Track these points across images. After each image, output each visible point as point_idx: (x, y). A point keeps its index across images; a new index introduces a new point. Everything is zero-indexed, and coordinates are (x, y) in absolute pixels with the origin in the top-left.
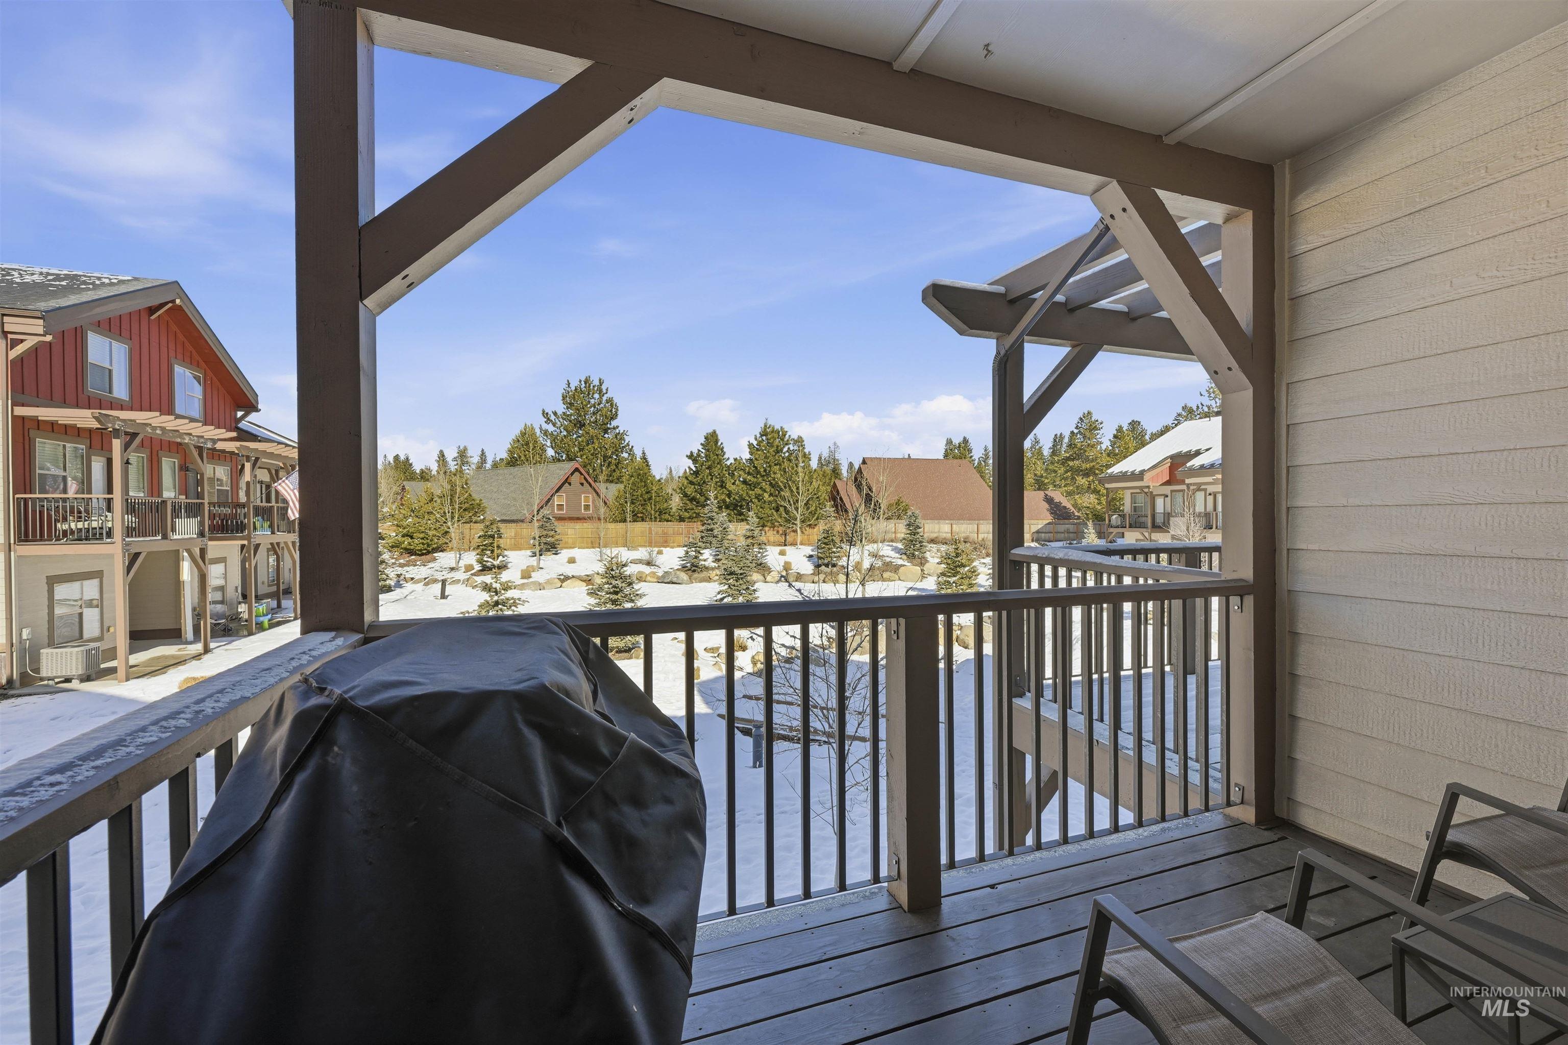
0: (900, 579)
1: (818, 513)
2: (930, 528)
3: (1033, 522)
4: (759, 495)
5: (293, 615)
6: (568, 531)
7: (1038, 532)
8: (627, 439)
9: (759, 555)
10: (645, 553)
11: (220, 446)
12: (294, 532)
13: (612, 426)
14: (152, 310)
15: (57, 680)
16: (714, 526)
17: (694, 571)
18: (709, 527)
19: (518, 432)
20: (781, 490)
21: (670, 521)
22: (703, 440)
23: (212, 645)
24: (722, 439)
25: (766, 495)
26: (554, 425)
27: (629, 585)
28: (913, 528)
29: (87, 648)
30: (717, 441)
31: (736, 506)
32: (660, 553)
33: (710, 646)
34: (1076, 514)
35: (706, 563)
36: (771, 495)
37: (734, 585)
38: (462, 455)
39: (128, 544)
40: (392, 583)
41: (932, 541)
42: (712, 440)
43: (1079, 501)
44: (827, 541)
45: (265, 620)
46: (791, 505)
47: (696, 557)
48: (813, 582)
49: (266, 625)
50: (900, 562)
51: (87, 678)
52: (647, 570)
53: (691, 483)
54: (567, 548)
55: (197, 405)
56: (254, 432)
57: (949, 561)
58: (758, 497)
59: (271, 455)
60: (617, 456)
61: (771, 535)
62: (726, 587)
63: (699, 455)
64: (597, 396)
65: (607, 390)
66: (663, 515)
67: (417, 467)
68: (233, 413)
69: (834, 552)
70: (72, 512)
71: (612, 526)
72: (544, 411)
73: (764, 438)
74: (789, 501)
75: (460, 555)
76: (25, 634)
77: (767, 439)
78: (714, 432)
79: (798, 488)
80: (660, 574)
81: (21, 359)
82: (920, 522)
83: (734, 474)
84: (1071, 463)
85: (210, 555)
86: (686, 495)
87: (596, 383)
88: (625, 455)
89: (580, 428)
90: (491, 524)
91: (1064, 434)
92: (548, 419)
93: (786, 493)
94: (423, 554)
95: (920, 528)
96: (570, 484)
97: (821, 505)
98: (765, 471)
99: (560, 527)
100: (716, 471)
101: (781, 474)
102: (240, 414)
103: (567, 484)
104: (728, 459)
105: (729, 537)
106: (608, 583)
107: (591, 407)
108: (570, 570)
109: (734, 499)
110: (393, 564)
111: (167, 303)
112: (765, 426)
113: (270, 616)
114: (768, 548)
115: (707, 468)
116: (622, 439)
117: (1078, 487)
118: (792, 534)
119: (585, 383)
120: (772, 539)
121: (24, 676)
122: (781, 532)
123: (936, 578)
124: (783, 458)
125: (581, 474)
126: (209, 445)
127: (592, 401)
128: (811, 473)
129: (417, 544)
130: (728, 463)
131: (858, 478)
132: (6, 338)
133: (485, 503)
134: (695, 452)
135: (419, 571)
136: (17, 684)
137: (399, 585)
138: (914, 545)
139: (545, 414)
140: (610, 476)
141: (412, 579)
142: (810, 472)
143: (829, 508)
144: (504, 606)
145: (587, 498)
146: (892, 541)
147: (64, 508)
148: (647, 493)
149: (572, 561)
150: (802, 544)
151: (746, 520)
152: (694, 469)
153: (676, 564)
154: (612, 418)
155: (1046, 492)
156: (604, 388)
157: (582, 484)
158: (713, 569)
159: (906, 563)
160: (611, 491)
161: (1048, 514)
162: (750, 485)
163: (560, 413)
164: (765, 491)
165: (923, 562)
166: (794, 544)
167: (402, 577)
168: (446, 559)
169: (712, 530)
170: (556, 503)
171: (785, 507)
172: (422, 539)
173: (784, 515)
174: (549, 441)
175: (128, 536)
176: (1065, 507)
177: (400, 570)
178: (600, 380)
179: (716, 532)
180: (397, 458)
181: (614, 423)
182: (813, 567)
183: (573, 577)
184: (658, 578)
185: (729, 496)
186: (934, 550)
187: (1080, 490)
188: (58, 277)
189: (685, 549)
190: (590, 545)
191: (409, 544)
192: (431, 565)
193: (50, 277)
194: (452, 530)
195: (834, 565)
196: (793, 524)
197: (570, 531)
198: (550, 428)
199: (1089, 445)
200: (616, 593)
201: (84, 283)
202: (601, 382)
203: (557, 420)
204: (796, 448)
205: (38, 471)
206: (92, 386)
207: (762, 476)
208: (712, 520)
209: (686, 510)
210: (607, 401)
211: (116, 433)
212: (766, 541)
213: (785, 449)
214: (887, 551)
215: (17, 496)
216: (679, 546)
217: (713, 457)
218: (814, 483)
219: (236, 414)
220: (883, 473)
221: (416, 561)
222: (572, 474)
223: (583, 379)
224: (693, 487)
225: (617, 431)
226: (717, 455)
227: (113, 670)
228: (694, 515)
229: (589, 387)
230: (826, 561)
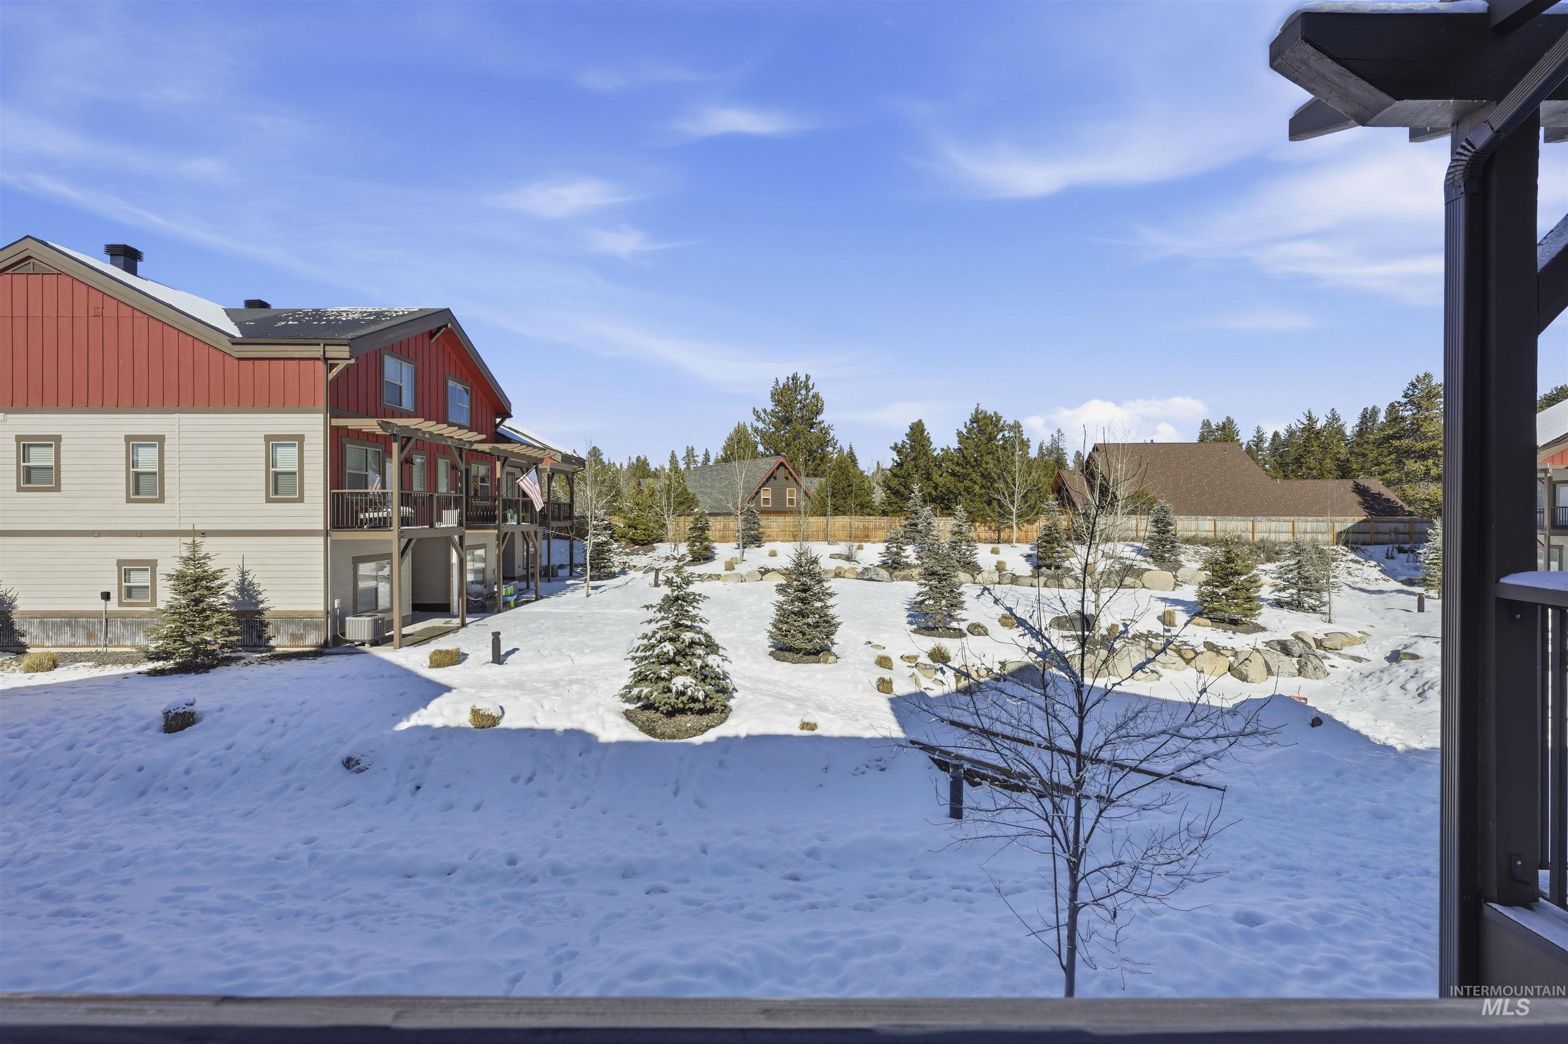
0: (1144, 587)
1: (1037, 507)
2: (1184, 525)
3: (1338, 518)
4: (969, 487)
5: (534, 596)
6: (773, 524)
7: (1347, 532)
8: (832, 433)
9: (968, 553)
10: (845, 548)
11: (475, 446)
12: (536, 523)
13: (817, 421)
14: (432, 334)
15: (356, 643)
16: (918, 521)
17: (896, 568)
18: (913, 522)
19: (732, 430)
20: (995, 481)
21: (873, 515)
22: (908, 430)
23: (468, 620)
24: (928, 428)
25: (977, 488)
26: (764, 422)
27: (818, 583)
28: (1162, 525)
29: (375, 617)
30: (923, 431)
31: (943, 499)
32: (860, 548)
33: (907, 653)
34: (1407, 508)
35: (909, 560)
36: (982, 487)
37: (936, 587)
38: (690, 454)
39: (402, 532)
40: (617, 570)
41: (1188, 541)
42: (917, 431)
43: (1410, 492)
44: (1050, 539)
45: (512, 599)
46: (1005, 498)
47: (897, 554)
48: (1032, 586)
49: (512, 604)
50: (1145, 566)
51: (375, 643)
52: (846, 565)
53: (895, 475)
54: (770, 541)
55: (465, 414)
56: (509, 436)
57: (1217, 568)
58: (966, 489)
59: (518, 455)
60: (822, 450)
61: (982, 531)
62: (927, 588)
63: (903, 447)
64: (803, 392)
65: (813, 385)
66: (865, 508)
67: (653, 466)
68: (493, 420)
69: (1058, 552)
70: (371, 505)
71: (813, 519)
72: (754, 409)
73: (975, 425)
74: (1004, 494)
75: (675, 545)
76: (337, 602)
77: (978, 426)
78: (920, 421)
79: (1014, 479)
80: (859, 570)
81: (337, 379)
82: (1172, 517)
83: (941, 466)
84: (1396, 443)
85: (468, 542)
86: (889, 488)
87: (803, 379)
88: (830, 449)
89: (787, 424)
90: (701, 517)
91: (1378, 406)
92: (759, 417)
93: (1000, 485)
94: (644, 544)
95: (1171, 525)
96: (775, 478)
97: (1042, 498)
98: (976, 460)
99: (764, 521)
100: (922, 462)
101: (994, 464)
102: (498, 420)
103: (772, 479)
104: (936, 449)
105: (934, 533)
106: (796, 580)
107: (797, 403)
108: (770, 563)
109: (941, 491)
110: (621, 552)
111: (439, 329)
112: (977, 411)
113: (515, 597)
114: (979, 545)
115: (911, 460)
116: (827, 433)
117: (1407, 474)
118: (1007, 530)
119: (793, 380)
120: (983, 535)
121: (335, 637)
122: (993, 528)
123: (1196, 587)
124: (997, 446)
125: (786, 468)
126: (467, 447)
127: (799, 397)
128: (1030, 463)
129: (639, 534)
130: (935, 454)
131: (1088, 468)
132: (327, 363)
133: (699, 497)
134: (900, 443)
135: (640, 560)
136: (331, 644)
137: (623, 572)
138: (1164, 546)
139: (755, 412)
140: (816, 470)
141: (635, 566)
142: (1029, 461)
143: (1052, 501)
144: (684, 601)
145: (791, 493)
146: (1133, 540)
147: (366, 500)
148: (849, 486)
149: (773, 554)
150: (1018, 541)
151: (954, 514)
152: (899, 461)
153: (876, 560)
154: (817, 413)
155: (1358, 481)
156: (810, 383)
157: (787, 478)
158: (915, 566)
159: (1152, 567)
160: (814, 485)
161: (1360, 508)
162: (959, 476)
163: (769, 410)
164: (975, 483)
165: (1176, 566)
166: (1009, 541)
167: (627, 565)
168: (663, 549)
169: (916, 525)
170: (762, 497)
171: (999, 501)
172: (645, 530)
173: (997, 509)
174: (759, 438)
175: (402, 525)
176: (1388, 500)
177: (625, 558)
178: (807, 375)
179: (920, 527)
180: (638, 458)
181: (820, 418)
182: (1031, 568)
183: (773, 570)
184: (857, 574)
185: (936, 488)
186: (1191, 552)
187: (1411, 478)
188: (370, 314)
189: (887, 544)
190: (791, 539)
191: (633, 534)
192: (651, 554)
193: (365, 315)
194: (668, 523)
195: (1058, 567)
196: (1008, 519)
197: (774, 525)
198: (761, 425)
199: (1426, 417)
200: (805, 591)
201: (387, 316)
202: (808, 378)
203: (766, 418)
204: (1012, 434)
205: (348, 471)
206: (387, 401)
207: (973, 467)
208: (916, 514)
209: (889, 504)
210: (813, 397)
211: (394, 437)
212: (976, 538)
213: (999, 436)
214: (1126, 551)
215: (333, 491)
216: (880, 542)
217: (919, 448)
218: (1033, 474)
219: (495, 421)
220: (1122, 459)
221: (638, 550)
222: (777, 468)
223: (790, 376)
224: (897, 479)
225: (822, 425)
226: (923, 445)
227: (391, 638)
228: (898, 509)
229: (796, 383)
230: (1048, 562)
